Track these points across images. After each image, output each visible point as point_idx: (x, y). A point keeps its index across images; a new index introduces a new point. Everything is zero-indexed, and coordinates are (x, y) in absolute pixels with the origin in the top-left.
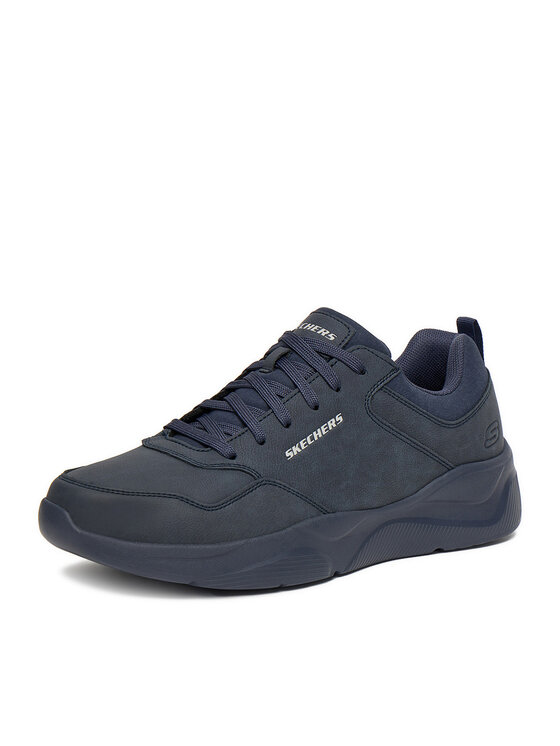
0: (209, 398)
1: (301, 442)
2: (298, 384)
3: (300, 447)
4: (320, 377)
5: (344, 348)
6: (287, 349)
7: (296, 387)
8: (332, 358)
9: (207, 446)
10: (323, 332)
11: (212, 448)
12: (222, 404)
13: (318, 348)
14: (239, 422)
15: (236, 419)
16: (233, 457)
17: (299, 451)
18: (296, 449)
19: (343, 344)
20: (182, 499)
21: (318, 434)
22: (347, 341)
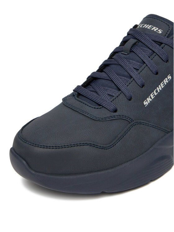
0: (95, 71)
1: (151, 95)
2: (145, 61)
3: (151, 98)
4: (157, 56)
5: (168, 37)
6: (136, 40)
7: (144, 63)
8: (162, 43)
9: (100, 105)
10: (155, 29)
11: (103, 107)
12: (103, 75)
13: (154, 39)
14: (115, 87)
15: (113, 85)
16: (115, 111)
17: (151, 100)
18: (149, 100)
19: (167, 35)
20: (90, 145)
21: (159, 89)
22: (168, 33)
